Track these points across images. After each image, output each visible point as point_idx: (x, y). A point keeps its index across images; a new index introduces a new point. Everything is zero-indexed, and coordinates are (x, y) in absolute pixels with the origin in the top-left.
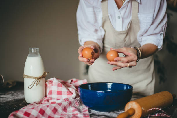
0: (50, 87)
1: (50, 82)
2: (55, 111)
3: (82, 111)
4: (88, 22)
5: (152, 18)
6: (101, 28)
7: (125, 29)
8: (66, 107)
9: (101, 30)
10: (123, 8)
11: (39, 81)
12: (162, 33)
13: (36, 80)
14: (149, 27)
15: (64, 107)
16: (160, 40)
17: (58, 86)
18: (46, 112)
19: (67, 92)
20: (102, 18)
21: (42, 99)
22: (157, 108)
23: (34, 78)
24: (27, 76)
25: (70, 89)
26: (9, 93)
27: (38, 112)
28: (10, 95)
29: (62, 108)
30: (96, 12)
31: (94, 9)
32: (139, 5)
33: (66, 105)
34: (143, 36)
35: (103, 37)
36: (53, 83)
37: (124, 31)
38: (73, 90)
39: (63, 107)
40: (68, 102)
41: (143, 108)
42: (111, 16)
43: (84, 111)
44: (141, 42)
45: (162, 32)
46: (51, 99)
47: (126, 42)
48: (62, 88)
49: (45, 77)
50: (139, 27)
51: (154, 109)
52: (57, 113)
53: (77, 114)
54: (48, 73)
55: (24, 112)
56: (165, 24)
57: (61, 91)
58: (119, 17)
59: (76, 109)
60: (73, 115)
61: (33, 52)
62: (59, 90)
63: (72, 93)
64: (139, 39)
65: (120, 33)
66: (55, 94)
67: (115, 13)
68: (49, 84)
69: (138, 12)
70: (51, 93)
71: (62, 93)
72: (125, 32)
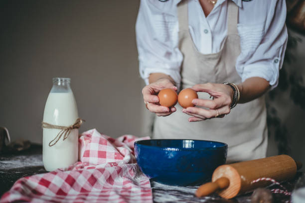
0: (86, 145)
1: (86, 137)
2: (93, 180)
3: (140, 184)
4: (155, 39)
5: (261, 33)
6: (177, 50)
7: (217, 51)
8: (112, 176)
9: (176, 53)
10: (214, 14)
11: (68, 133)
12: (277, 60)
13: (62, 132)
14: (257, 48)
15: (108, 177)
16: (273, 72)
17: (101, 142)
18: (77, 181)
19: (116, 154)
20: (179, 33)
21: (73, 164)
22: (267, 177)
23: (59, 128)
24: (48, 124)
25: (121, 149)
26: (17, 159)
27: (63, 181)
28: (19, 160)
29: (106, 177)
30: (168, 22)
31: (164, 18)
32: (240, 10)
33: (113, 173)
34: (246, 63)
35: (180, 65)
36: (92, 139)
37: (215, 54)
38: (125, 151)
39: (107, 175)
40: (115, 168)
41: (244, 176)
42: (193, 28)
43: (143, 185)
44: (242, 73)
45: (278, 57)
46: (88, 164)
47: (218, 73)
48: (108, 146)
49: (78, 128)
50: (240, 48)
51: (263, 179)
52: (95, 184)
53: (130, 188)
54: (84, 121)
55: (40, 179)
56: (284, 44)
57: (105, 152)
58: (206, 32)
59: (130, 180)
60: (123, 188)
61: (59, 84)
62: (102, 150)
63: (124, 156)
64: (239, 68)
65: (208, 58)
66: (95, 157)
67: (199, 24)
68: (85, 139)
69: (238, 23)
70: (87, 154)
71: (107, 155)
72: (215, 56)
